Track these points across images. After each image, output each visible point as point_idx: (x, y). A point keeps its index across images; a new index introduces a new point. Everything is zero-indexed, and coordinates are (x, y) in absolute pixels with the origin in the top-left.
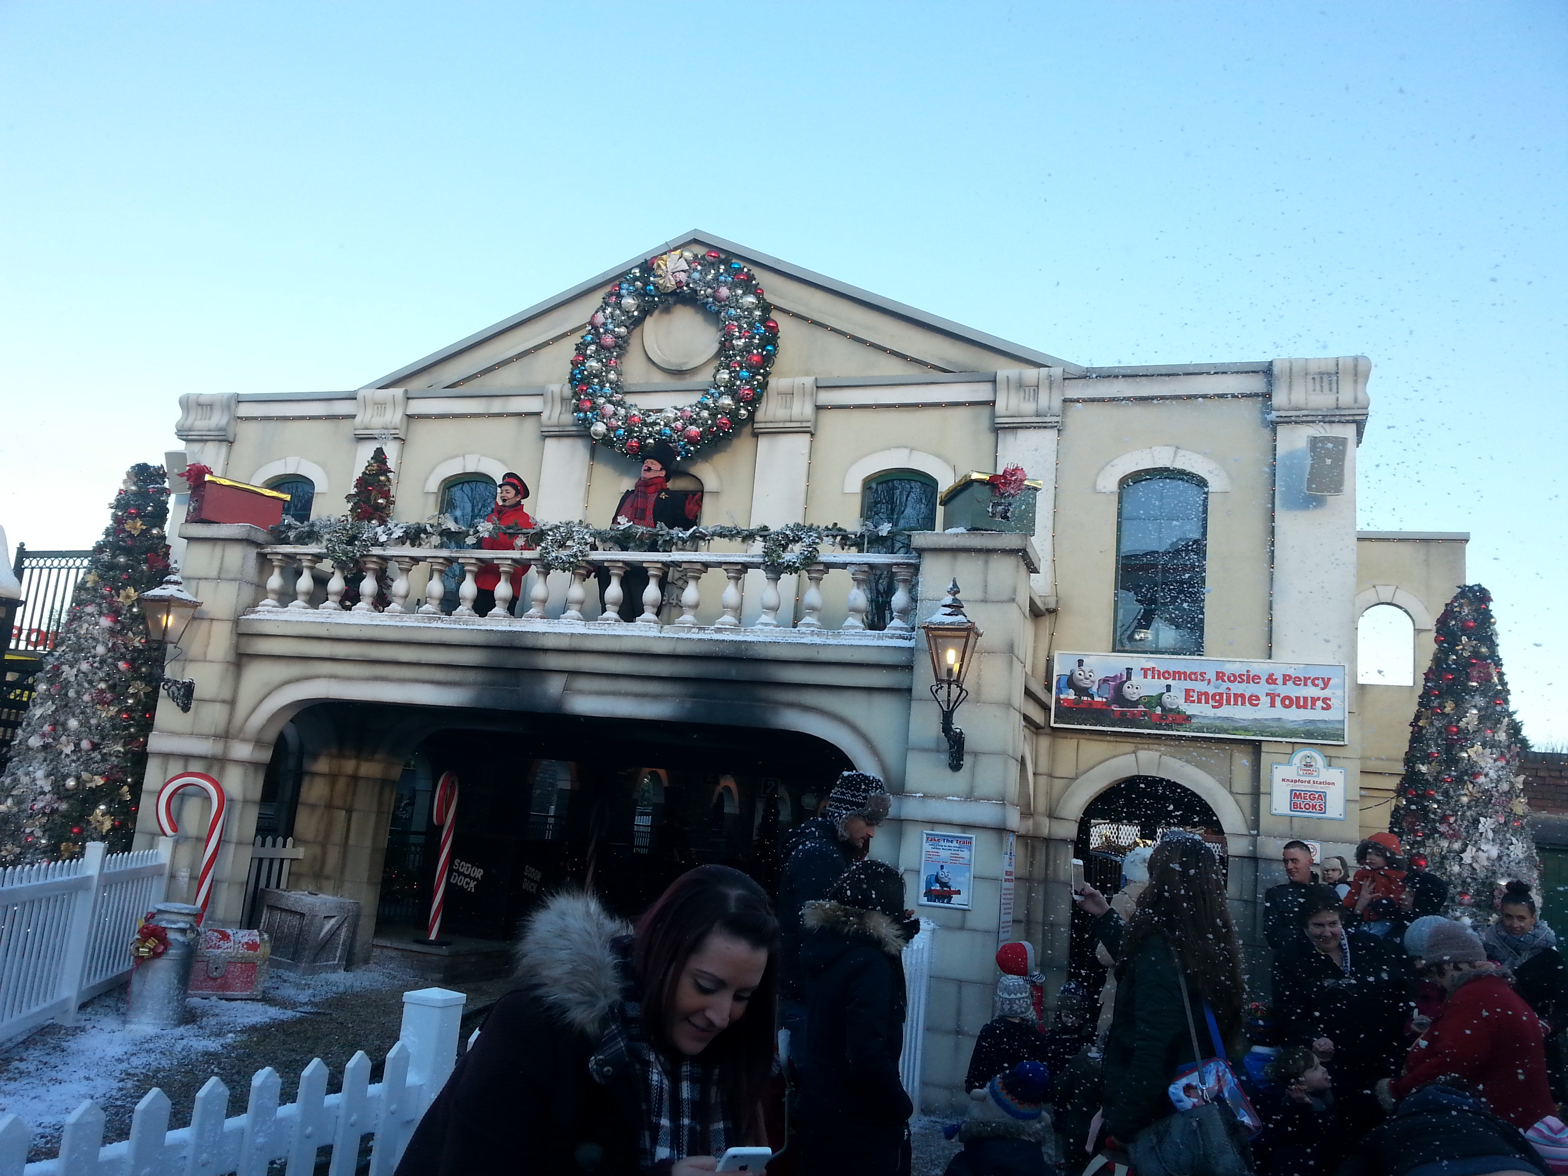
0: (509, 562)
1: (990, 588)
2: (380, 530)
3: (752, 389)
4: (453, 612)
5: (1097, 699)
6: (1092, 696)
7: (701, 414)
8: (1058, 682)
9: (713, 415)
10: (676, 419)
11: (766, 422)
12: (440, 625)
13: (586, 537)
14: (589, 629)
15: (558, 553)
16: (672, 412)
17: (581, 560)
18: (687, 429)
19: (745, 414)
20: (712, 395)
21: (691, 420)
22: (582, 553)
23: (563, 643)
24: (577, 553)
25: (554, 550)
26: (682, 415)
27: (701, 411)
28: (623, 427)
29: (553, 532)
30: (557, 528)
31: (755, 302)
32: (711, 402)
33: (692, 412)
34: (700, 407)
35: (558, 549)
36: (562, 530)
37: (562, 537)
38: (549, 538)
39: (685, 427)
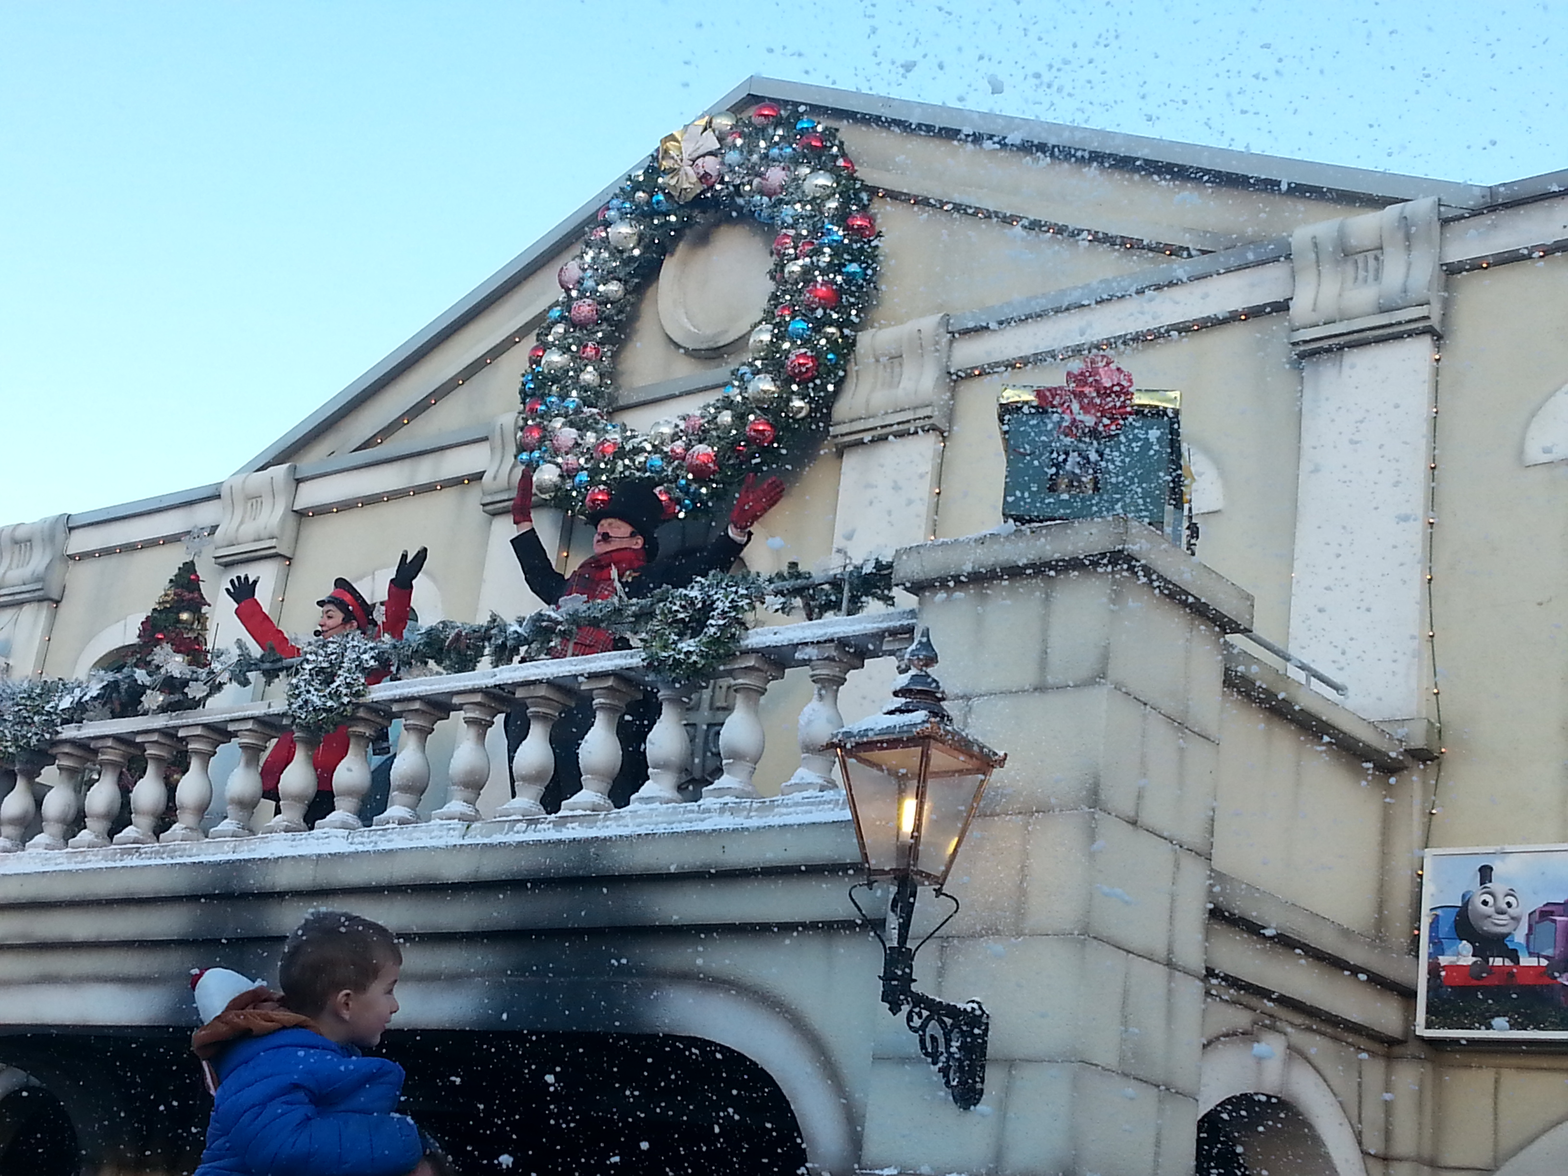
1: (1055, 658)
3: (818, 355)
5: (1525, 961)
7: (718, 420)
9: (740, 418)
10: (675, 437)
11: (851, 421)
13: (365, 657)
14: (351, 843)
15: (316, 693)
16: (668, 422)
17: (349, 702)
18: (691, 452)
19: (802, 408)
20: (741, 379)
21: (700, 433)
22: (351, 689)
23: (303, 877)
24: (340, 689)
25: (312, 689)
26: (687, 427)
27: (720, 412)
28: (586, 466)
29: (316, 654)
30: (325, 645)
31: (829, 184)
32: (738, 391)
33: (703, 417)
34: (719, 405)
35: (320, 687)
36: (331, 647)
37: (331, 663)
38: (308, 667)
39: (688, 447)
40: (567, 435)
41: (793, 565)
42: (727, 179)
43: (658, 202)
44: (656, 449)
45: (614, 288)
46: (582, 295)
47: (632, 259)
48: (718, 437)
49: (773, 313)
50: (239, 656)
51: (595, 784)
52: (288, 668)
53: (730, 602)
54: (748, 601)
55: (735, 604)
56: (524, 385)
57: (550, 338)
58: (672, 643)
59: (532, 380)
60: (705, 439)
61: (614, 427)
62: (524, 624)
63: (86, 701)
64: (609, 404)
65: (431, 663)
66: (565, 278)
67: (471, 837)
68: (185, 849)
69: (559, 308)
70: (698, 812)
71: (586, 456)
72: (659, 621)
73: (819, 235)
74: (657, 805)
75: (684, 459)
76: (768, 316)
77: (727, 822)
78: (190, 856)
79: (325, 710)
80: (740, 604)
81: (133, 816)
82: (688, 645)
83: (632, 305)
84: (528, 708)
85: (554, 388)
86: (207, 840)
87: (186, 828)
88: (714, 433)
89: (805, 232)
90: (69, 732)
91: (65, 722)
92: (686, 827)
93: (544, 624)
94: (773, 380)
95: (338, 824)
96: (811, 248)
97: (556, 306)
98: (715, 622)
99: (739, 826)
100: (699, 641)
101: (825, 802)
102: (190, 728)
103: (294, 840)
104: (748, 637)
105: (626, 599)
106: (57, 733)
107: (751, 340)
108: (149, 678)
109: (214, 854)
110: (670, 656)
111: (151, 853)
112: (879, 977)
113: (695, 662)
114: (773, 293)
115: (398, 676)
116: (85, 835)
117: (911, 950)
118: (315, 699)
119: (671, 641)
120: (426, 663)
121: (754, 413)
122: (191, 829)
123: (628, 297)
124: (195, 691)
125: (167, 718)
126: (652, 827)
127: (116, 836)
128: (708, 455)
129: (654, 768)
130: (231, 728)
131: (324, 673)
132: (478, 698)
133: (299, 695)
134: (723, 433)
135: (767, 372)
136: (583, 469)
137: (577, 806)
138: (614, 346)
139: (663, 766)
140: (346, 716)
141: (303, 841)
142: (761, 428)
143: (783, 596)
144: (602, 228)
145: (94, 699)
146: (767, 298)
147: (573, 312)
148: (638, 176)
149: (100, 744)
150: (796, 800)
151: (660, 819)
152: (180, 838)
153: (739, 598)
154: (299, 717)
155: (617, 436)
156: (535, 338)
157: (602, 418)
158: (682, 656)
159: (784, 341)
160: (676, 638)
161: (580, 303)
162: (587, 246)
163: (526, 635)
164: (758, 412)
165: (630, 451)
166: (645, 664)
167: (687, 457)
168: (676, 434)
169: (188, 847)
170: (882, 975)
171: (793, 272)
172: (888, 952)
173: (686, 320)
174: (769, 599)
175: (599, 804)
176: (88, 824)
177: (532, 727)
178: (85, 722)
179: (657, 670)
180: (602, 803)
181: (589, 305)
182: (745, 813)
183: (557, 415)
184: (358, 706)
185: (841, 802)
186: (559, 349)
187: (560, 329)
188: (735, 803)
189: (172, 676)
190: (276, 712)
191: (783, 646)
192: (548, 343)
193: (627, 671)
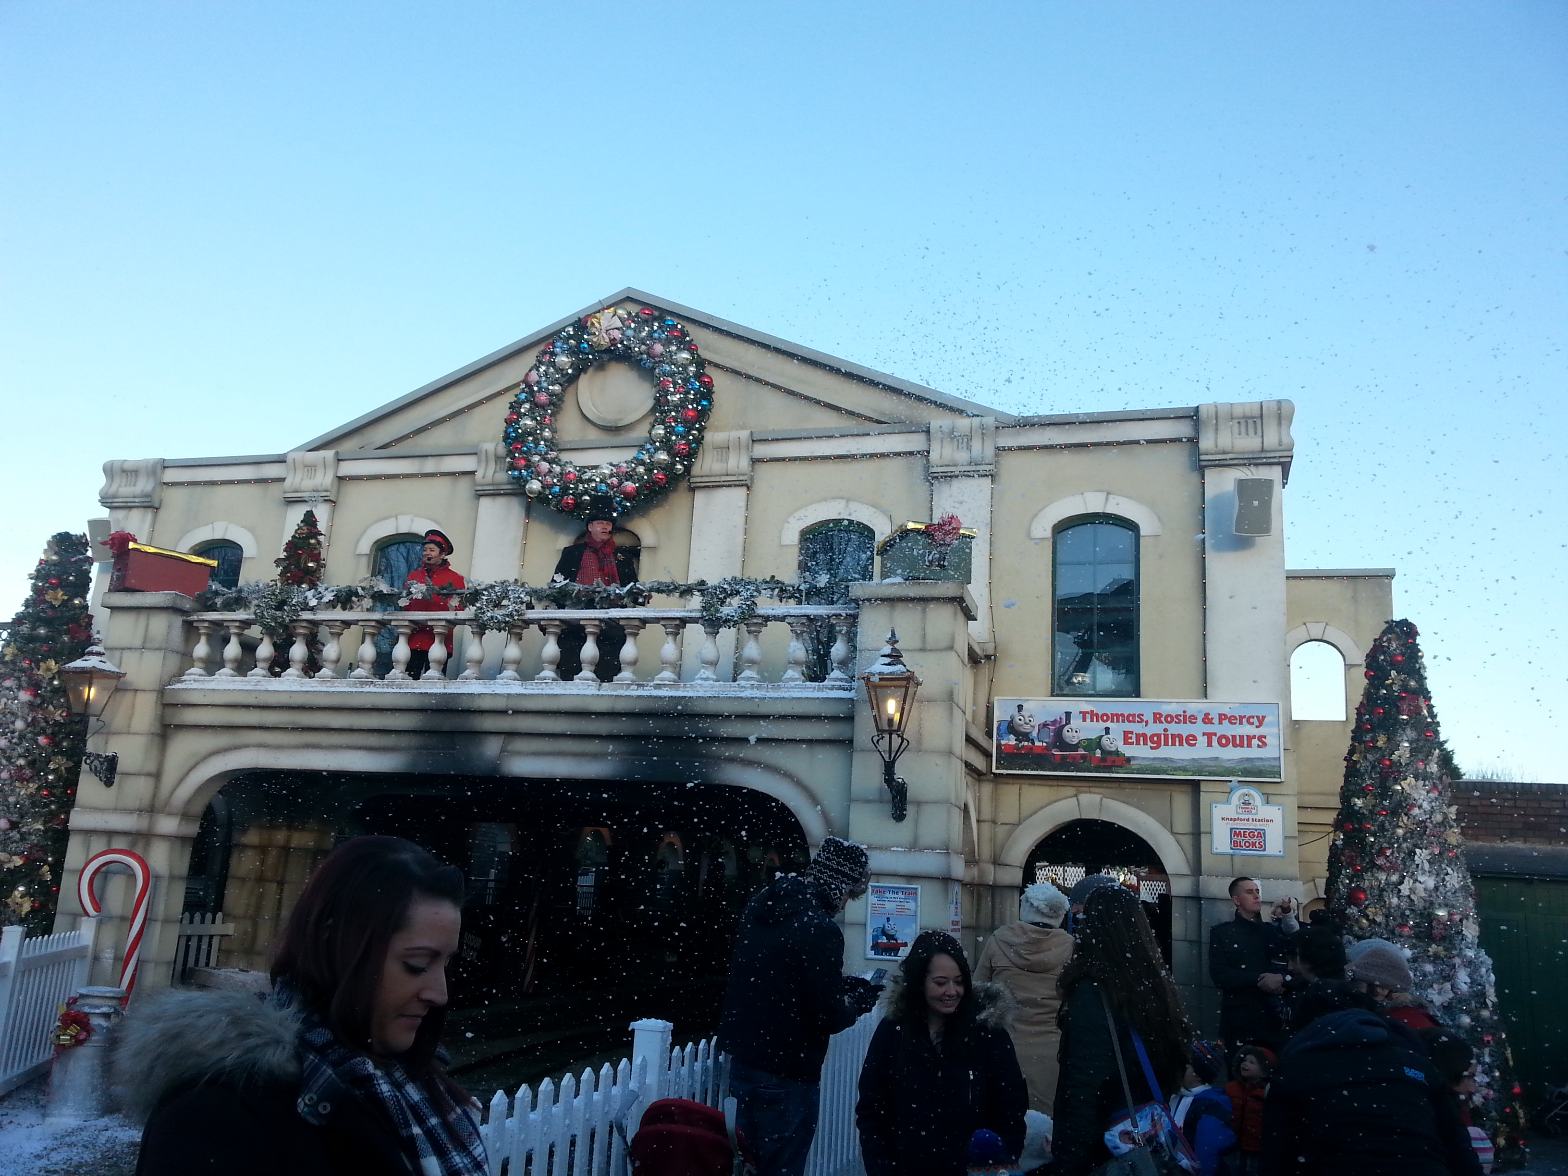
0: (444, 623)
1: (929, 637)
2: (310, 594)
3: (688, 443)
4: (386, 676)
6: (1032, 741)
7: (637, 470)
8: (999, 725)
9: (649, 471)
10: (611, 476)
11: (702, 476)
12: (372, 689)
15: (494, 612)
16: (607, 468)
17: (517, 619)
19: (680, 468)
20: (648, 451)
21: (627, 476)
22: (518, 612)
26: (618, 471)
27: (638, 467)
28: (559, 484)
29: (487, 591)
31: (688, 358)
32: (647, 457)
33: (628, 468)
34: (635, 462)
35: (493, 609)
36: (497, 589)
38: (484, 598)
39: (621, 483)
40: (545, 466)
42: (625, 343)
43: (584, 348)
44: (602, 481)
45: (557, 388)
47: (567, 373)
48: (637, 479)
60: (631, 479)
75: (618, 488)
94: (666, 454)
95: (512, 678)
118: (498, 616)
121: (656, 469)
123: (562, 392)
128: (632, 487)
131: (494, 602)
135: (663, 450)
140: (514, 625)
141: (491, 686)
142: (659, 477)
154: (488, 625)
159: (672, 435)
165: (586, 479)
173: (595, 410)
184: (520, 620)
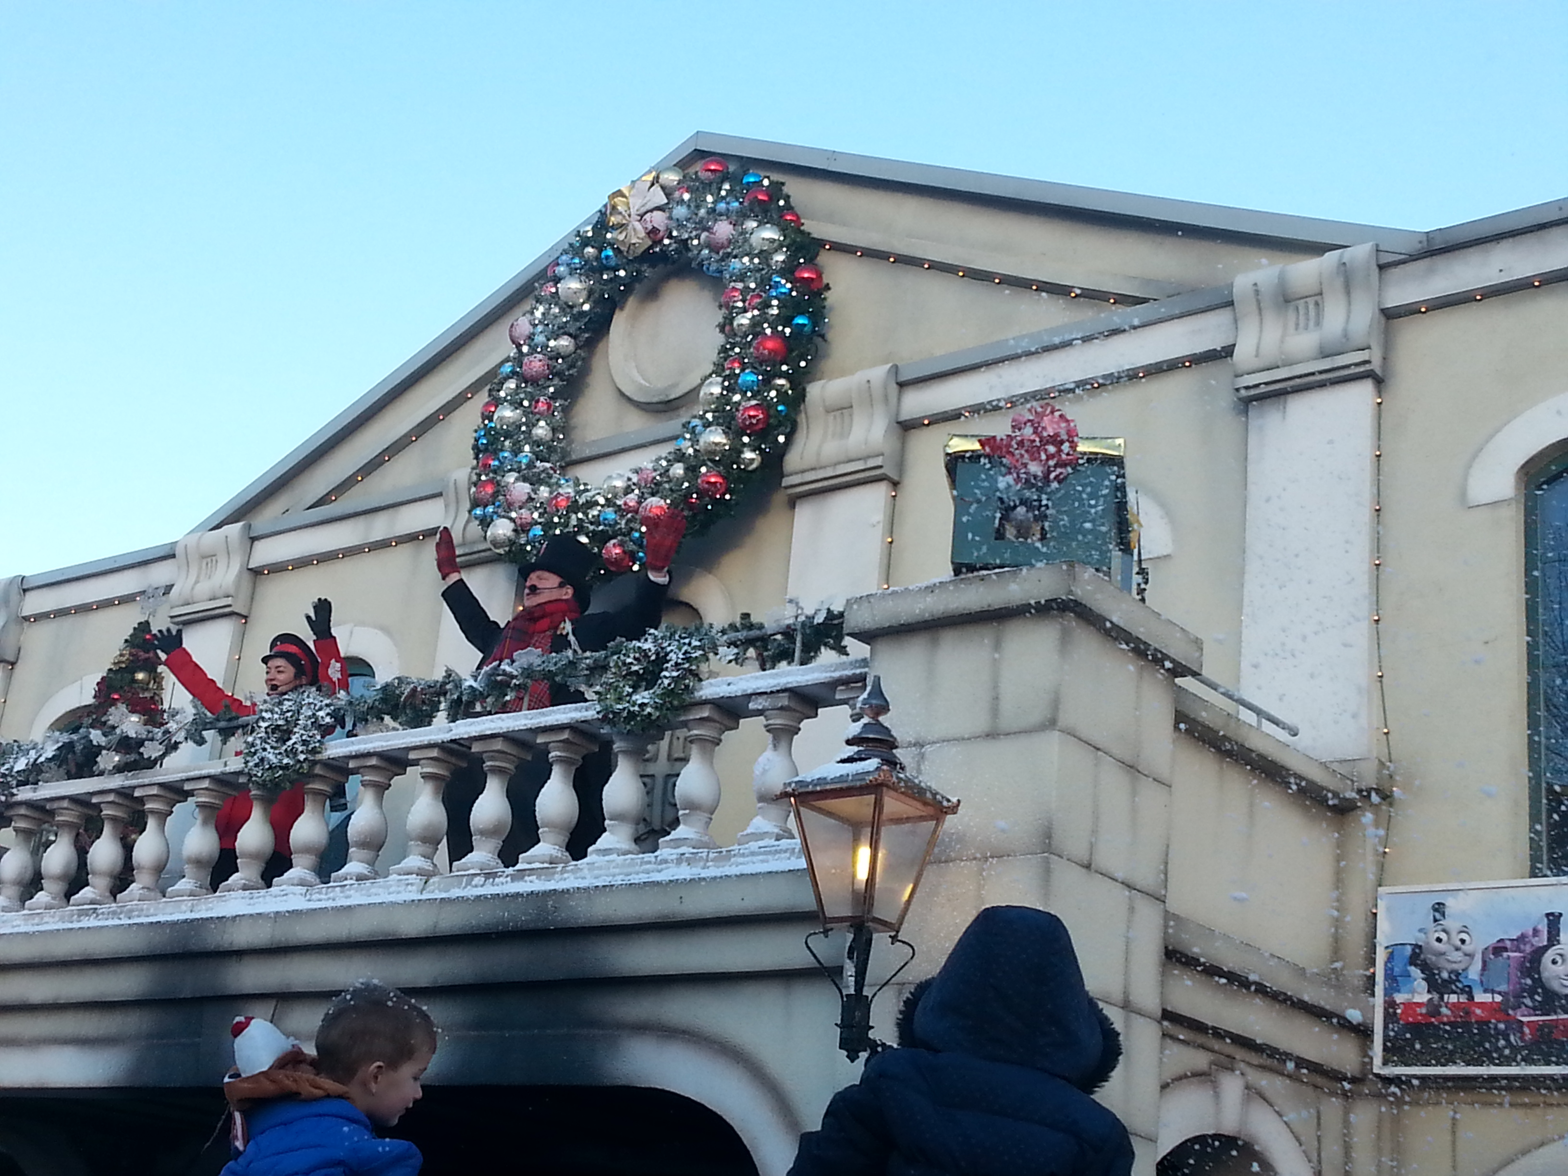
0: (206, 784)
1: (1005, 704)
5: (1481, 997)
6: (1468, 991)
7: (671, 472)
8: (1390, 958)
9: (692, 470)
10: (628, 490)
11: (803, 472)
13: (321, 714)
14: (309, 900)
15: (272, 751)
16: (620, 476)
17: (305, 759)
18: (644, 504)
19: (753, 459)
20: (693, 431)
21: (653, 486)
22: (308, 746)
23: (260, 936)
24: (296, 746)
25: (267, 746)
26: (639, 480)
27: (672, 465)
28: (540, 520)
29: (272, 712)
30: (280, 703)
31: (776, 237)
32: (689, 444)
33: (655, 470)
34: (670, 458)
35: (275, 745)
36: (287, 705)
37: (286, 720)
38: (263, 725)
39: (642, 498)
40: (521, 490)
41: (746, 616)
42: (675, 233)
43: (607, 257)
44: (609, 502)
45: (564, 343)
46: (533, 350)
47: (583, 314)
48: (671, 490)
49: (723, 366)
50: (195, 715)
51: (552, 837)
52: (244, 726)
53: (684, 654)
54: (701, 652)
55: (688, 655)
56: (477, 440)
57: (502, 394)
58: (627, 695)
59: (484, 435)
60: (657, 492)
61: (567, 481)
62: (479, 678)
63: (42, 763)
64: (563, 458)
65: (387, 719)
66: (517, 333)
67: (429, 892)
68: (142, 910)
69: (510, 364)
70: (655, 863)
71: (541, 510)
72: (615, 673)
73: (768, 287)
74: (614, 857)
75: (636, 512)
76: (718, 370)
77: (684, 872)
78: (148, 916)
79: (281, 768)
80: (694, 655)
81: (90, 876)
82: (643, 697)
83: (583, 359)
84: (484, 762)
85: (507, 443)
86: (164, 900)
87: (143, 888)
88: (667, 486)
89: (753, 285)
90: (25, 794)
91: (20, 784)
92: (643, 878)
93: (499, 678)
94: (724, 432)
95: (295, 882)
96: (759, 300)
97: (508, 361)
98: (668, 674)
99: (696, 877)
100: (654, 693)
101: (780, 852)
102: (146, 788)
103: (252, 898)
104: (701, 689)
105: (580, 652)
106: (13, 795)
107: (702, 394)
108: (104, 739)
109: (171, 914)
110: (624, 709)
111: (109, 913)
112: (836, 1024)
113: (650, 714)
114: (722, 346)
115: (355, 732)
116: (41, 897)
117: (867, 997)
118: (271, 757)
119: (625, 693)
120: (382, 719)
121: (706, 465)
122: (148, 888)
123: (579, 351)
124: (151, 750)
125: (123, 778)
126: (610, 878)
127: (73, 898)
128: (661, 507)
129: (611, 819)
130: (187, 787)
131: (280, 731)
132: (434, 753)
133: (255, 753)
134: (676, 485)
135: (718, 424)
136: (537, 523)
137: (536, 859)
138: (566, 400)
139: (619, 817)
140: (303, 773)
141: (261, 899)
142: (713, 480)
143: (736, 646)
144: (551, 283)
145: (49, 760)
146: (717, 351)
147: (524, 367)
148: (587, 232)
149: (56, 805)
150: (752, 849)
151: (617, 871)
152: (137, 897)
153: (692, 649)
154: (256, 775)
155: (570, 490)
156: (487, 394)
157: (555, 472)
158: (636, 708)
159: (735, 393)
160: (631, 690)
161: (531, 358)
162: (537, 302)
163: (481, 689)
164: (709, 463)
165: (583, 504)
166: (600, 716)
167: (640, 509)
168: (629, 486)
169: (145, 906)
170: (839, 1022)
171: (742, 325)
172: (845, 999)
173: (637, 374)
174: (722, 650)
175: (557, 857)
176: (44, 886)
177: (488, 781)
178: (40, 783)
179: (612, 723)
180: (559, 855)
181: (540, 361)
182: (702, 864)
183: (510, 470)
184: (314, 763)
185: (797, 850)
186: (510, 404)
187: (511, 384)
188: (692, 853)
189: (127, 737)
190: (232, 771)
191: (736, 696)
192: (500, 398)
193: (583, 724)
